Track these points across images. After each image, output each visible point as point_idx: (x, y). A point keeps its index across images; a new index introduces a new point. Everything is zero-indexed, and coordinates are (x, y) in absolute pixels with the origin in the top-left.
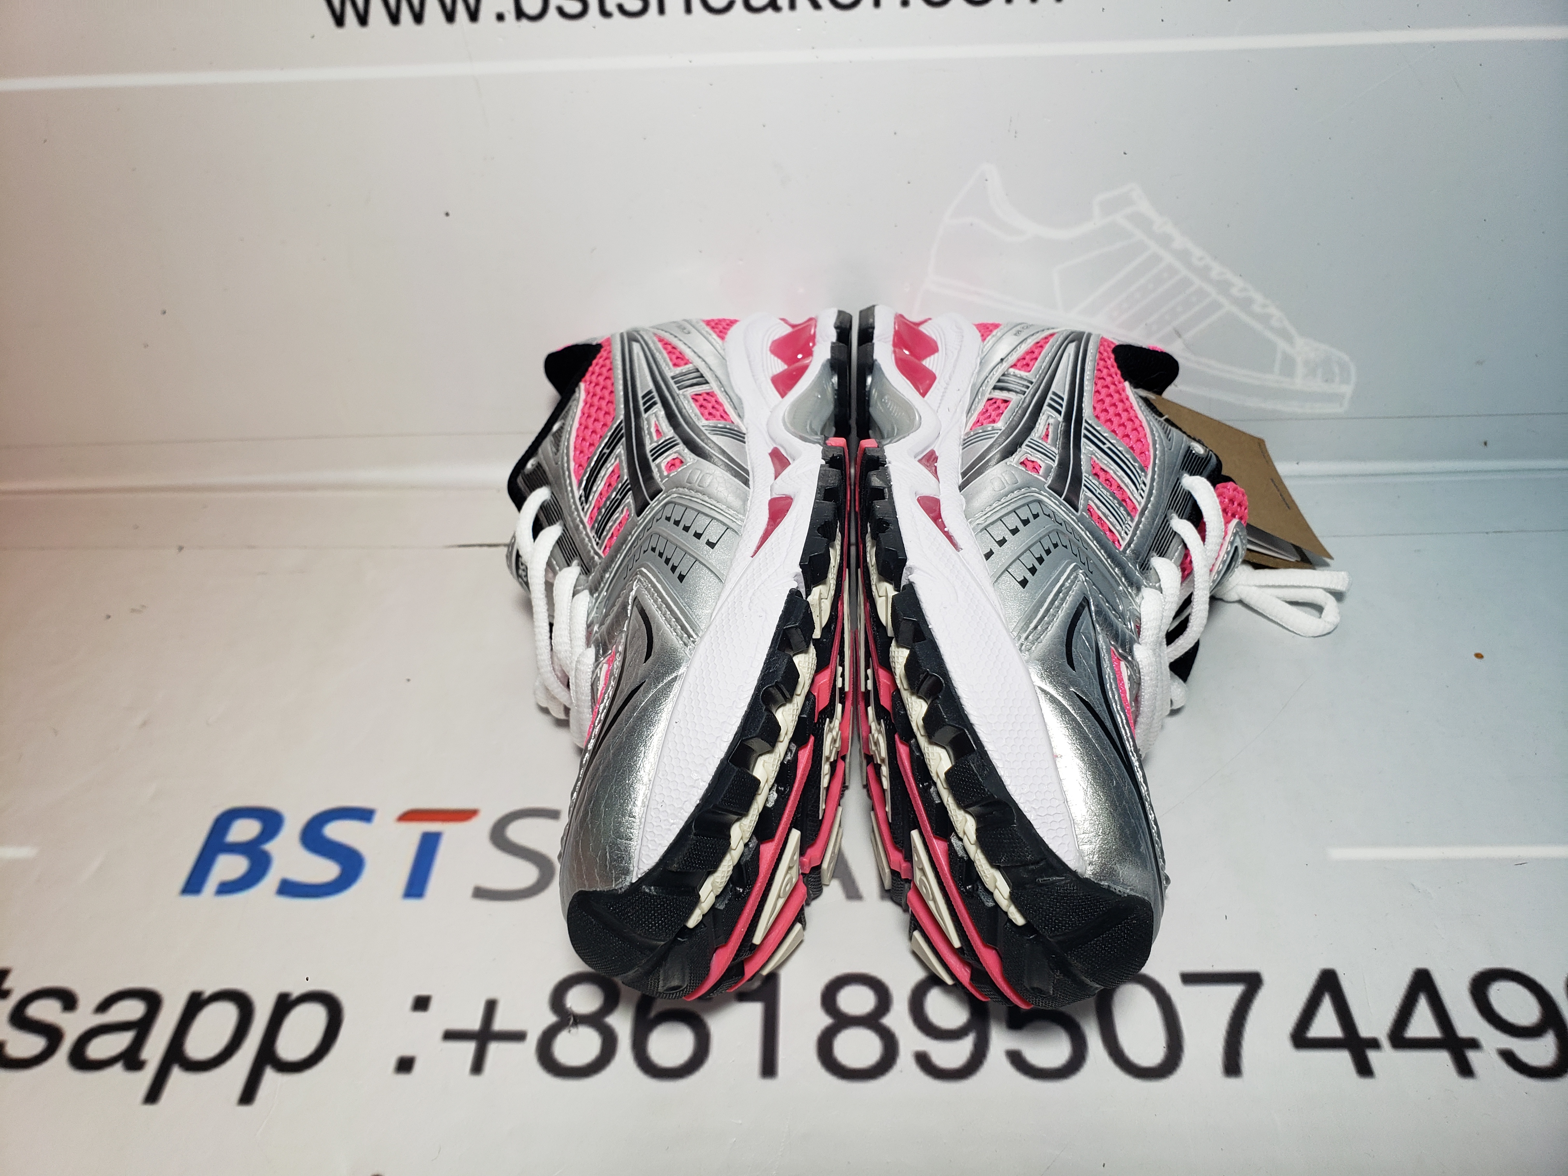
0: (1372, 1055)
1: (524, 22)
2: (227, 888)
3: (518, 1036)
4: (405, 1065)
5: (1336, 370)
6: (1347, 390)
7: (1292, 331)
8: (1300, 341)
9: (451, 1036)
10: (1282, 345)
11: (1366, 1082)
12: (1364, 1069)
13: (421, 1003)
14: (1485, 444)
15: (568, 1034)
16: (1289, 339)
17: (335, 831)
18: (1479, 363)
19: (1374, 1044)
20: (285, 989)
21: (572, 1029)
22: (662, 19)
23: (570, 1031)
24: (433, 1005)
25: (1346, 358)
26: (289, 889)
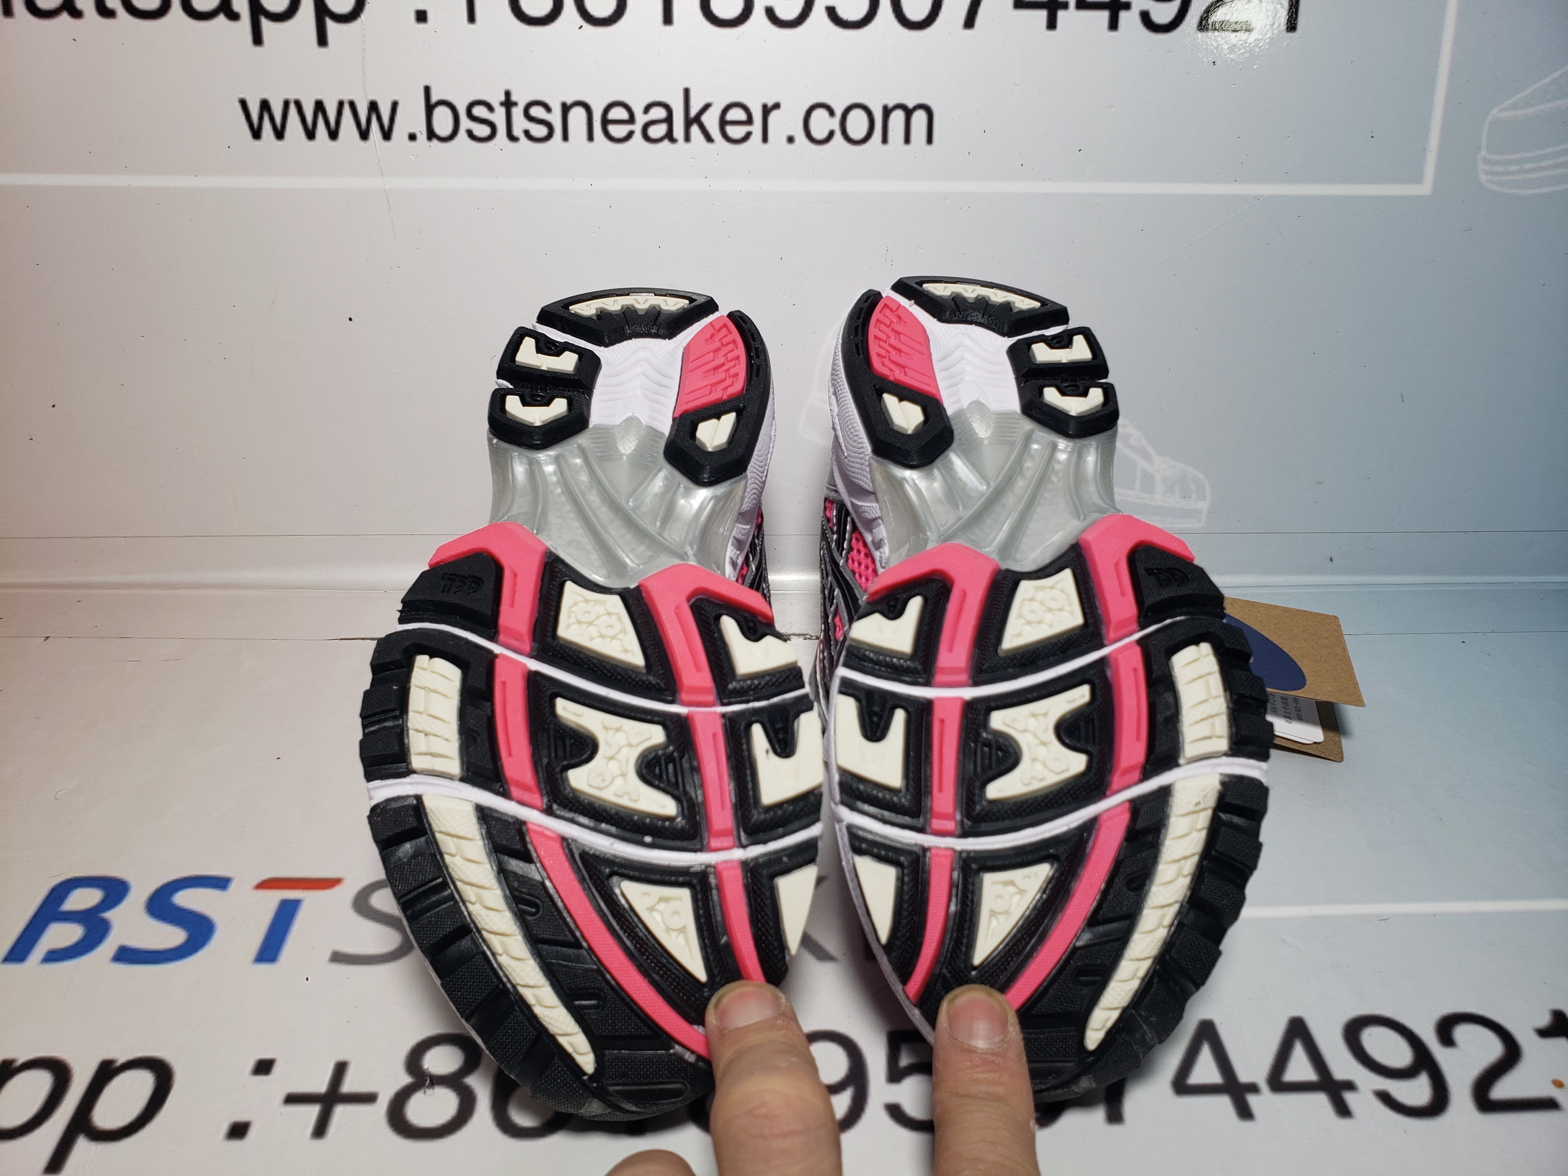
0: (1253, 1100)
1: (435, 142)
2: (54, 956)
3: (369, 1098)
4: (238, 1131)
5: (1193, 487)
6: (1203, 506)
7: (1150, 449)
8: (1157, 460)
9: (292, 1099)
10: (1141, 462)
11: (1247, 1125)
12: (1245, 1112)
13: (264, 1067)
14: (1331, 560)
15: (423, 1095)
16: (1148, 458)
17: (184, 899)
18: (1319, 483)
19: (1253, 1088)
20: (109, 1056)
21: (427, 1090)
22: (566, 144)
23: (425, 1092)
24: (277, 1069)
25: (1201, 476)
26: (126, 955)
